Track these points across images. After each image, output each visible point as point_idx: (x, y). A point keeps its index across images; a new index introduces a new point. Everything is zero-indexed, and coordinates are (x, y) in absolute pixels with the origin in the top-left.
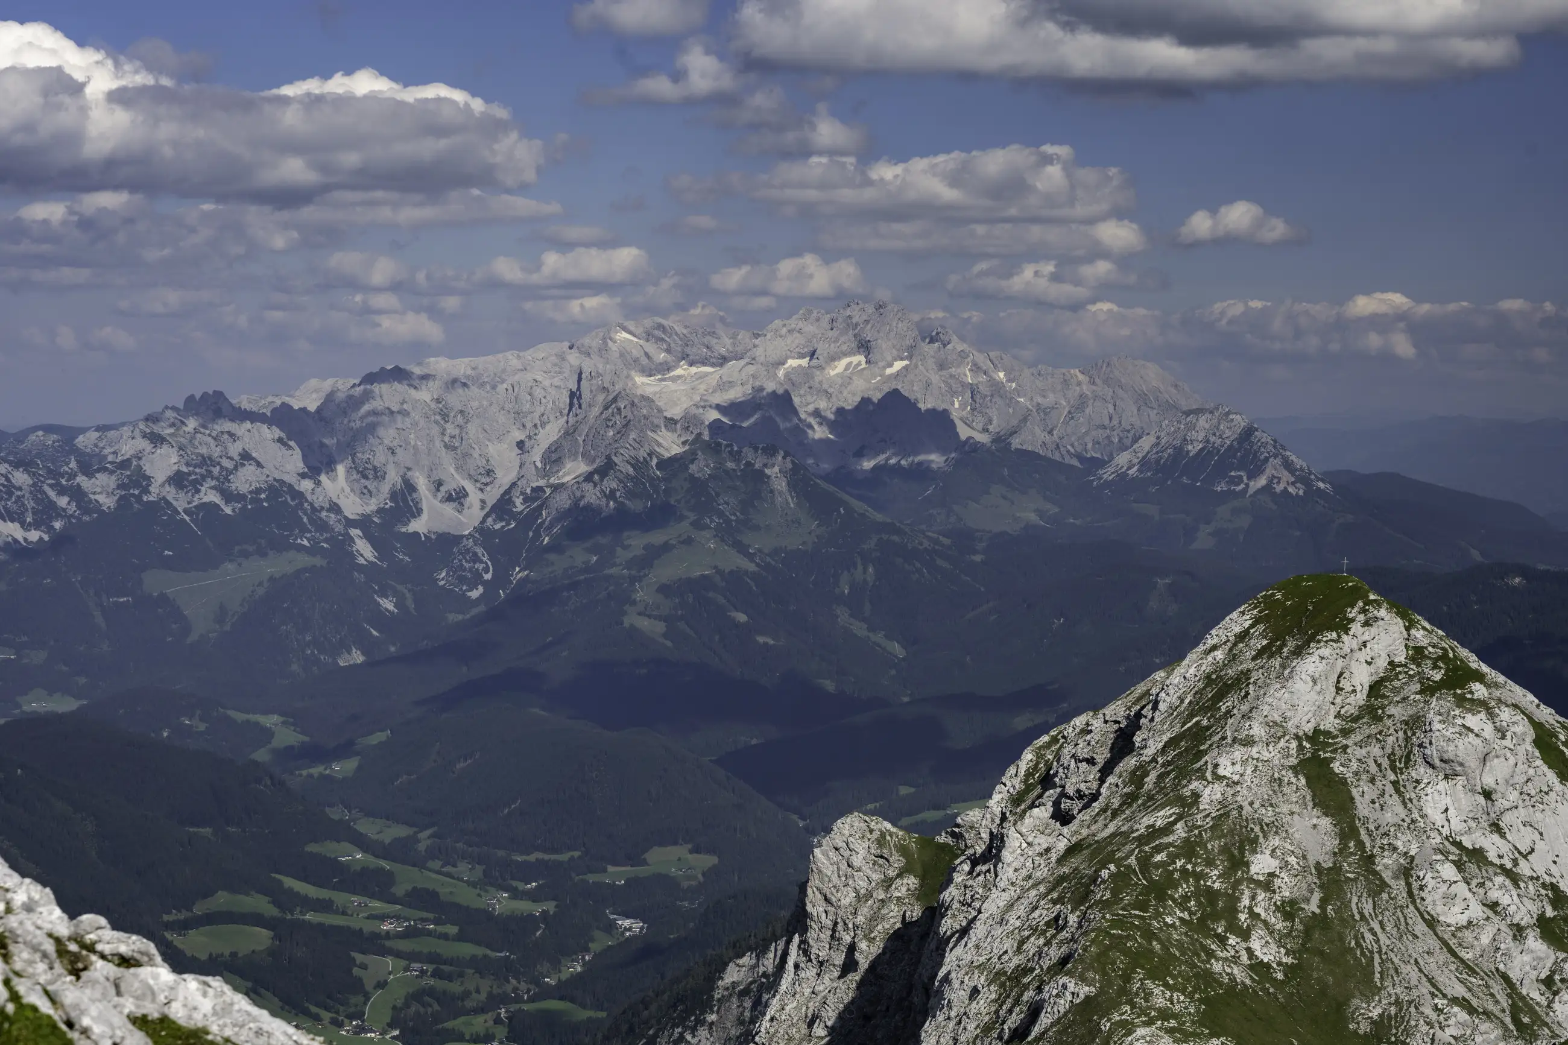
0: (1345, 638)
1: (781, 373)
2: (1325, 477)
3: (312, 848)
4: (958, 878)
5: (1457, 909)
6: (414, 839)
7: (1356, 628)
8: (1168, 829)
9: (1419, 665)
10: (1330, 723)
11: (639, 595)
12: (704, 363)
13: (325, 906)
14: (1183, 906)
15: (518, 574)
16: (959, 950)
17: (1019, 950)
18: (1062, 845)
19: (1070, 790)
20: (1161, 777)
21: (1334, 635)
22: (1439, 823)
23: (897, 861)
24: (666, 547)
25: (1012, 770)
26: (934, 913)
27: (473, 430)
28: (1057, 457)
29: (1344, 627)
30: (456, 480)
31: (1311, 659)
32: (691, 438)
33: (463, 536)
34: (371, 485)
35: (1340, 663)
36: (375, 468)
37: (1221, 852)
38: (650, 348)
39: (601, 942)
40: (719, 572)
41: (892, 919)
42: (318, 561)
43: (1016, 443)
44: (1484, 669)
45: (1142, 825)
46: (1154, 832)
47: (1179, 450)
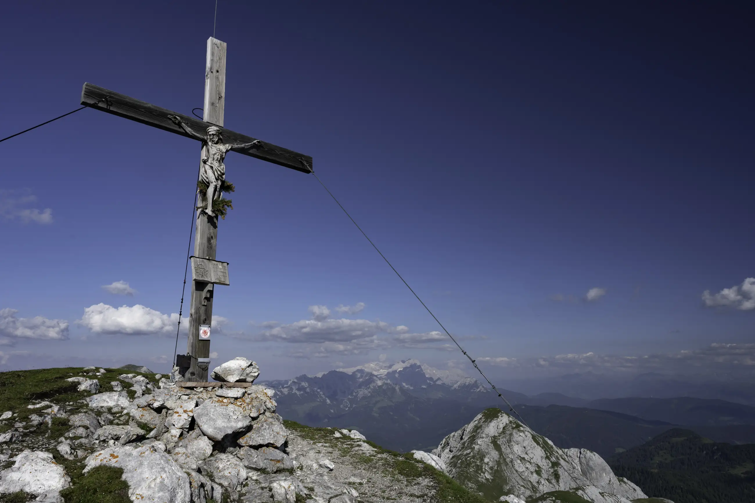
0: (498, 419)
1: (398, 371)
5: (521, 469)
7: (500, 417)
8: (470, 453)
9: (511, 424)
10: (497, 435)
11: (374, 410)
14: (473, 468)
15: (354, 406)
18: (451, 456)
19: (452, 446)
20: (468, 444)
21: (496, 419)
22: (516, 453)
24: (379, 401)
25: (442, 443)
28: (444, 385)
30: (344, 389)
31: (493, 423)
32: (383, 382)
33: (345, 399)
34: (330, 390)
35: (498, 424)
36: (330, 387)
37: (479, 458)
38: (376, 366)
40: (388, 405)
42: (321, 404)
44: (522, 425)
45: (465, 453)
46: (467, 454)
47: (465, 384)
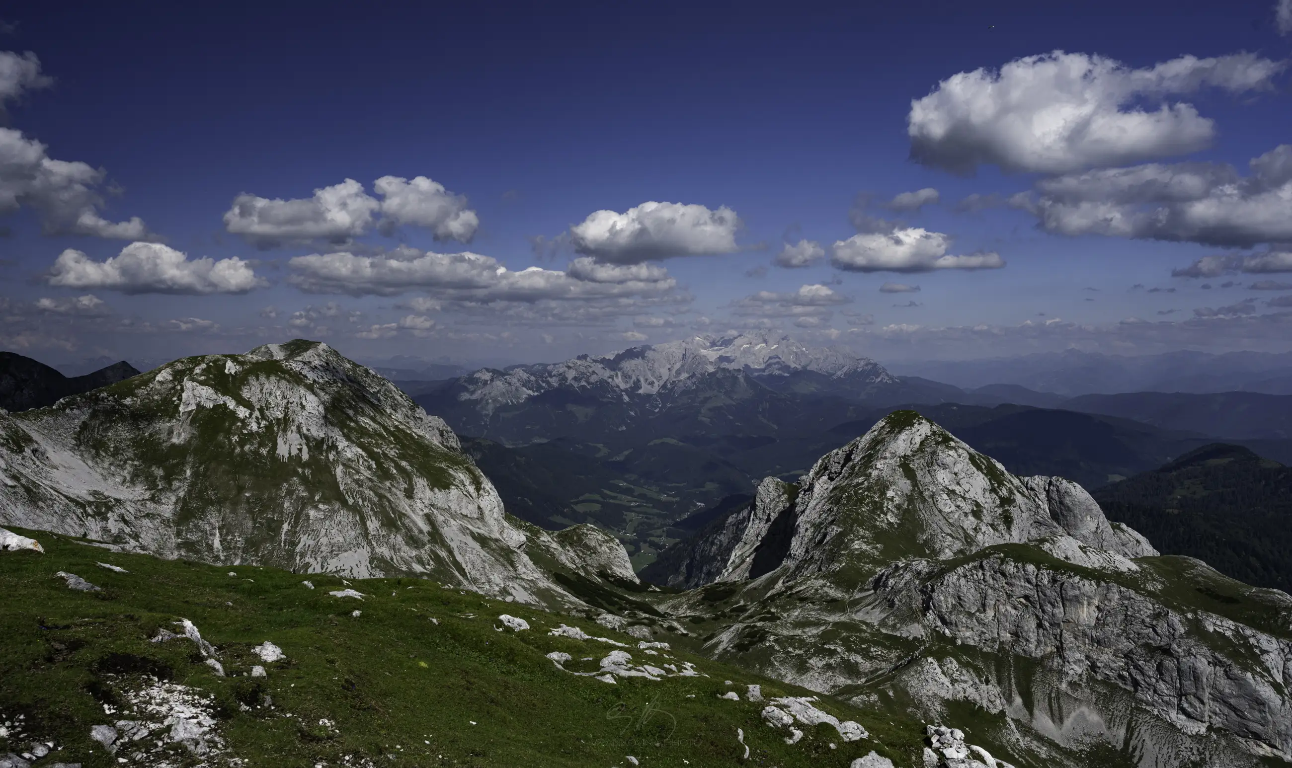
0: (913, 428)
1: (742, 349)
2: (898, 378)
3: (611, 482)
4: (800, 496)
5: (948, 507)
6: (640, 479)
7: (916, 425)
8: (862, 483)
9: (934, 436)
10: (909, 453)
11: (703, 411)
12: (720, 346)
13: (614, 498)
14: (868, 506)
15: (669, 405)
16: (802, 517)
17: (819, 518)
18: (831, 487)
19: (833, 471)
20: (860, 468)
21: (910, 427)
22: (942, 482)
23: (782, 490)
24: (710, 398)
25: (815, 465)
26: (793, 505)
27: (656, 365)
28: (820, 372)
29: (912, 425)
30: (652, 379)
31: (903, 434)
32: (716, 367)
33: (653, 394)
34: (628, 380)
35: (911, 436)
36: (629, 376)
37: (878, 490)
38: (705, 342)
39: (692, 509)
40: (725, 404)
41: (780, 507)
42: (614, 401)
43: (808, 368)
44: (954, 437)
45: (855, 481)
46: (858, 484)
47: (855, 371)
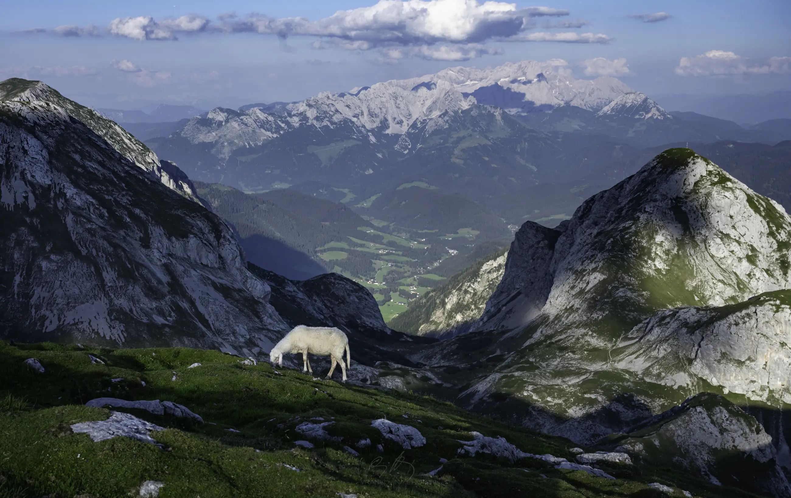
0: (687, 168)
2: (670, 113)
3: (359, 228)
5: (721, 252)
6: (388, 226)
7: (690, 165)
8: (630, 228)
9: (710, 176)
10: (682, 195)
11: (456, 152)
12: (475, 80)
13: (362, 246)
14: (634, 252)
15: (419, 146)
17: (582, 264)
18: (595, 232)
20: (627, 212)
21: (683, 167)
22: (715, 226)
23: (542, 236)
24: (464, 137)
28: (585, 108)
29: (686, 164)
30: (401, 117)
31: (676, 175)
32: (471, 104)
33: (402, 135)
34: (374, 119)
35: (685, 176)
36: (375, 114)
37: (646, 235)
39: (445, 257)
40: (480, 145)
41: (540, 254)
42: (360, 143)
43: (573, 104)
44: (731, 177)
45: (621, 227)
46: (625, 229)
47: (624, 106)
